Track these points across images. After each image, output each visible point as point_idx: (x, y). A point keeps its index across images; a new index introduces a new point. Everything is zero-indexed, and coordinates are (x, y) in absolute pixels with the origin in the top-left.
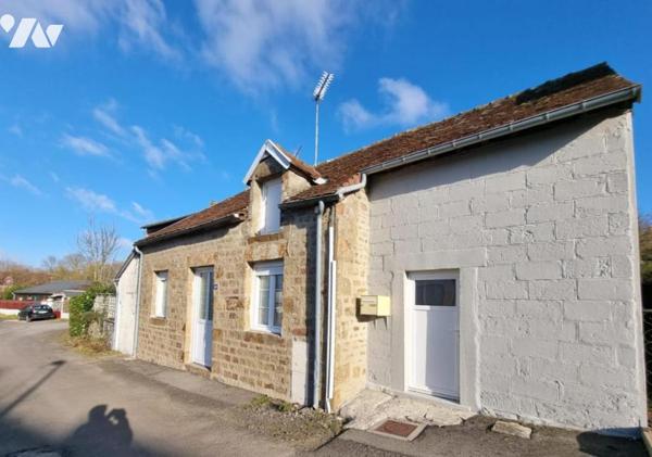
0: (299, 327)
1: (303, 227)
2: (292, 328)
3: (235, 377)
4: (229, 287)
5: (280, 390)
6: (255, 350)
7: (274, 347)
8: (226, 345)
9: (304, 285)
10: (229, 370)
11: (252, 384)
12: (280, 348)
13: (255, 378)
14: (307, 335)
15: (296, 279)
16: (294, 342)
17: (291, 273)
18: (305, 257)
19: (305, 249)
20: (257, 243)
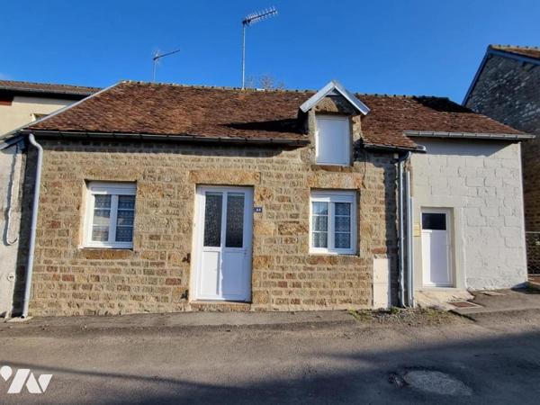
0: (379, 247)
1: (380, 166)
2: (371, 248)
3: (296, 302)
4: (282, 211)
5: (360, 302)
6: (326, 272)
7: (351, 266)
8: (280, 271)
9: (383, 213)
10: (284, 296)
11: (322, 303)
12: (358, 267)
13: (327, 297)
14: (388, 252)
15: (374, 208)
16: (374, 260)
17: (369, 203)
18: (384, 191)
19: (382, 184)
20: (324, 172)
